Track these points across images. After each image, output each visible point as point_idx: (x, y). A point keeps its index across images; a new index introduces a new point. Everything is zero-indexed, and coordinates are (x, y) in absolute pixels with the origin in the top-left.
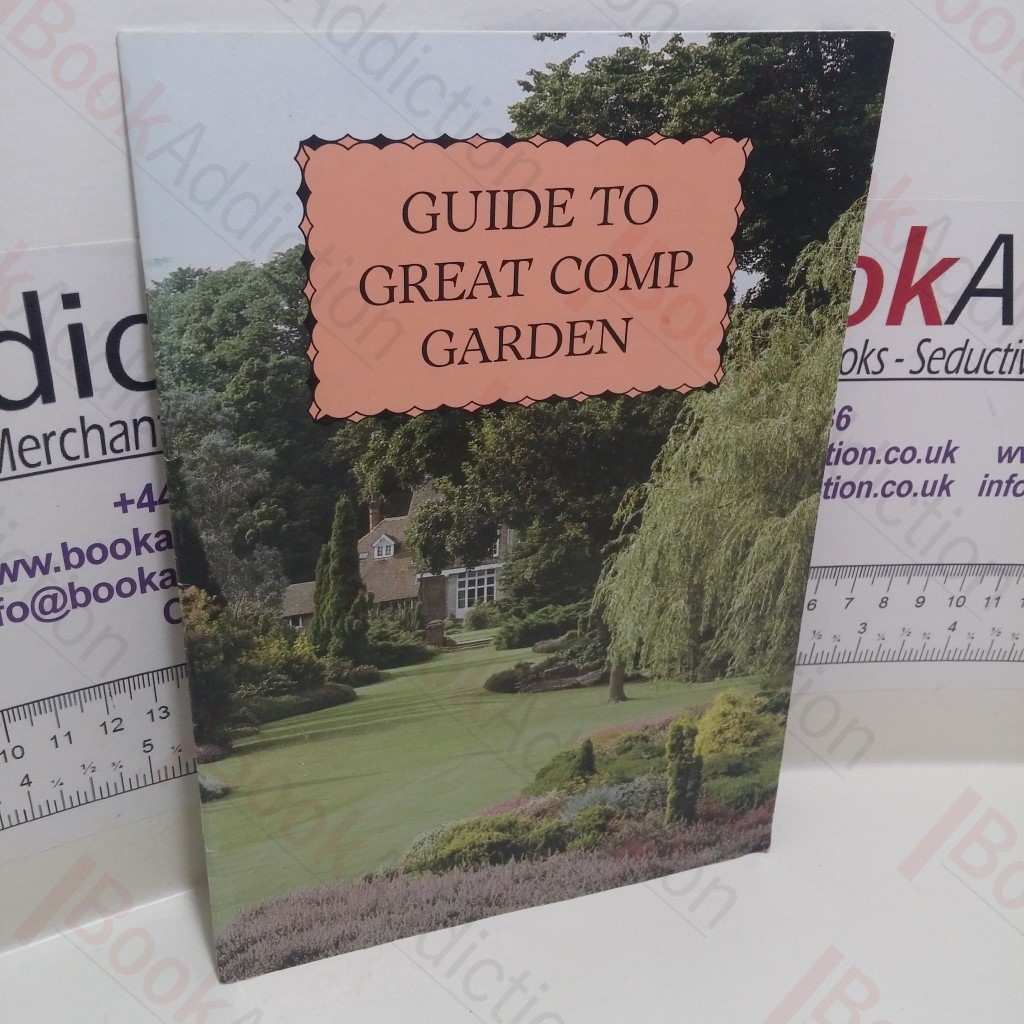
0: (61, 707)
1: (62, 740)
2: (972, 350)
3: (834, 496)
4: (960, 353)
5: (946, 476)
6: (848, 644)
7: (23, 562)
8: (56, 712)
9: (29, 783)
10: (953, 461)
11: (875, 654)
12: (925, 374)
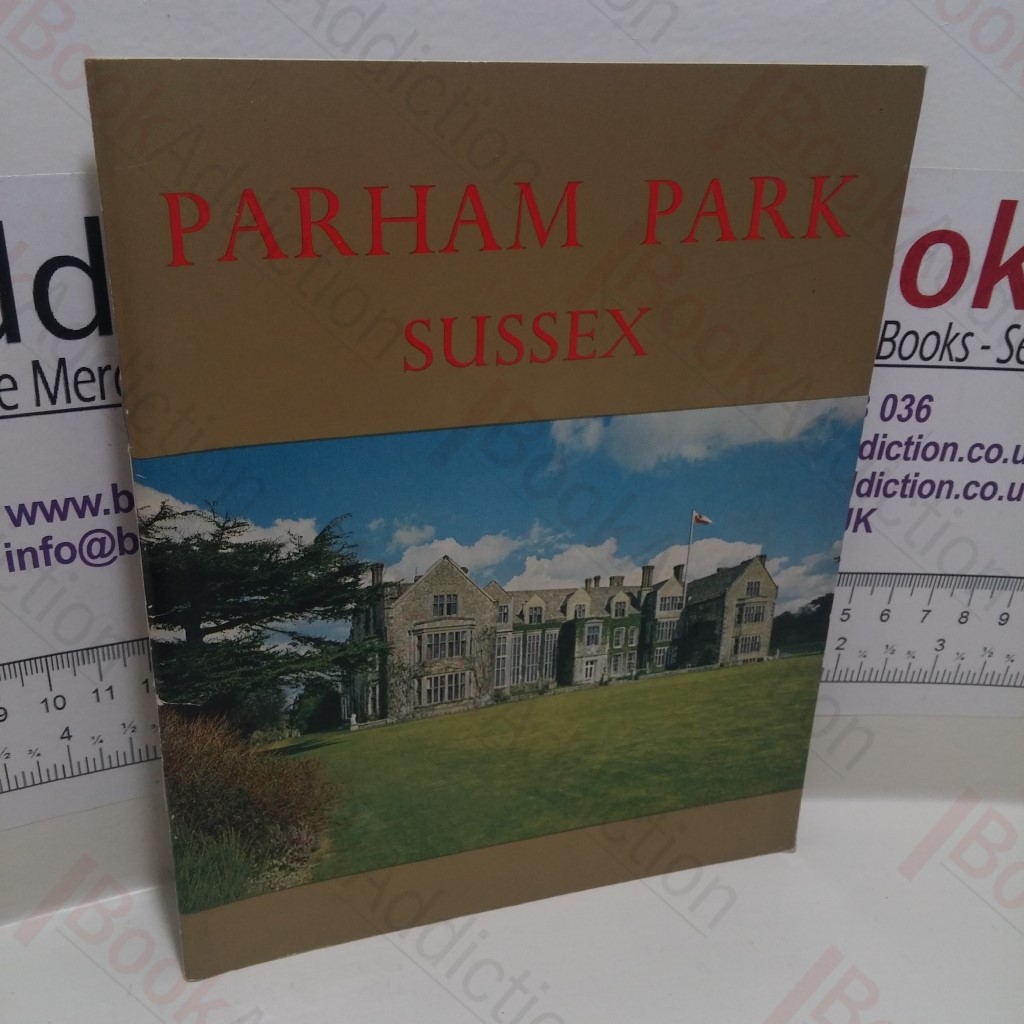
0: (104, 659)
1: (104, 695)
3: (911, 496)
6: (924, 662)
7: (73, 500)
8: (99, 664)
9: (69, 737)
11: (953, 676)
12: (1013, 363)
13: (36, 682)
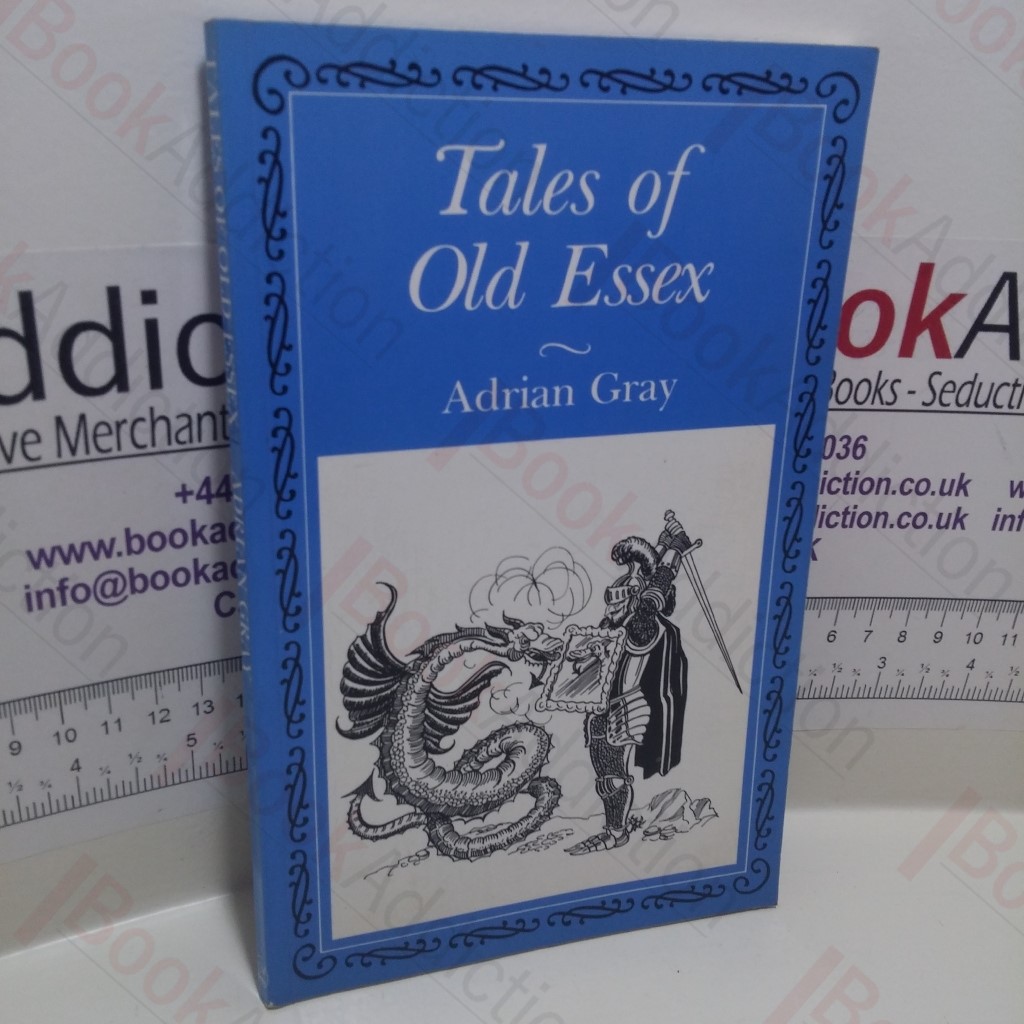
0: (114, 693)
1: (113, 727)
2: (981, 384)
3: (851, 526)
4: (969, 386)
5: (959, 509)
6: (868, 679)
7: (89, 544)
8: (109, 698)
9: (79, 769)
10: (966, 494)
11: (894, 691)
12: (936, 406)
13: (50, 717)
